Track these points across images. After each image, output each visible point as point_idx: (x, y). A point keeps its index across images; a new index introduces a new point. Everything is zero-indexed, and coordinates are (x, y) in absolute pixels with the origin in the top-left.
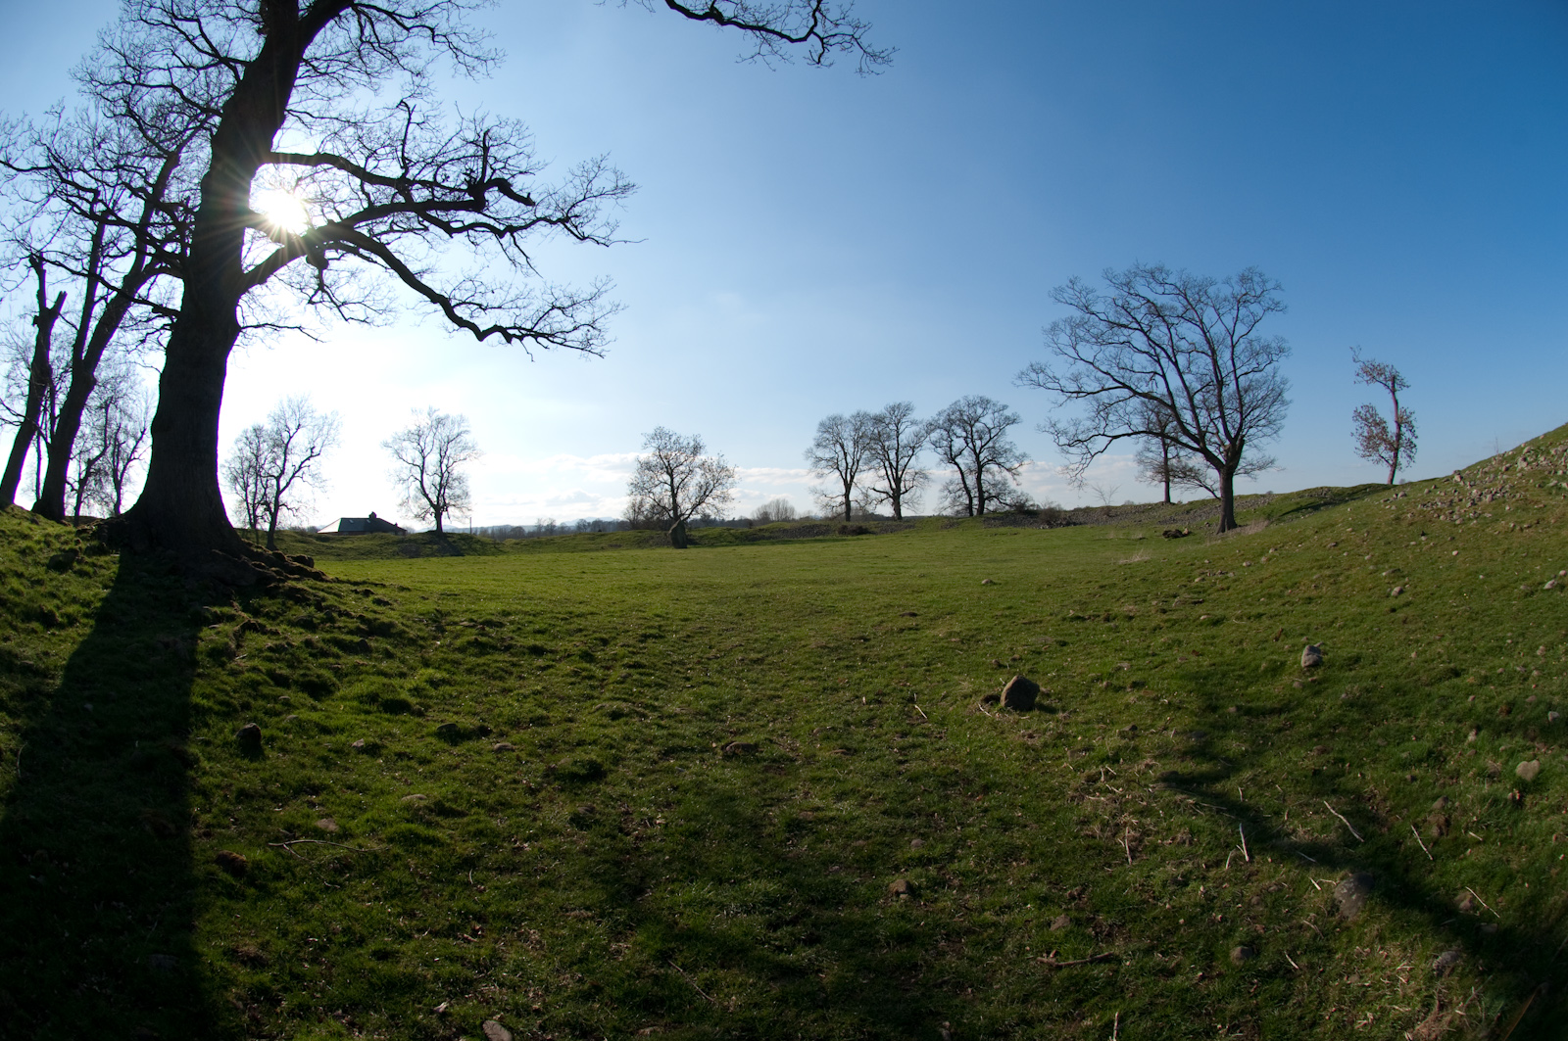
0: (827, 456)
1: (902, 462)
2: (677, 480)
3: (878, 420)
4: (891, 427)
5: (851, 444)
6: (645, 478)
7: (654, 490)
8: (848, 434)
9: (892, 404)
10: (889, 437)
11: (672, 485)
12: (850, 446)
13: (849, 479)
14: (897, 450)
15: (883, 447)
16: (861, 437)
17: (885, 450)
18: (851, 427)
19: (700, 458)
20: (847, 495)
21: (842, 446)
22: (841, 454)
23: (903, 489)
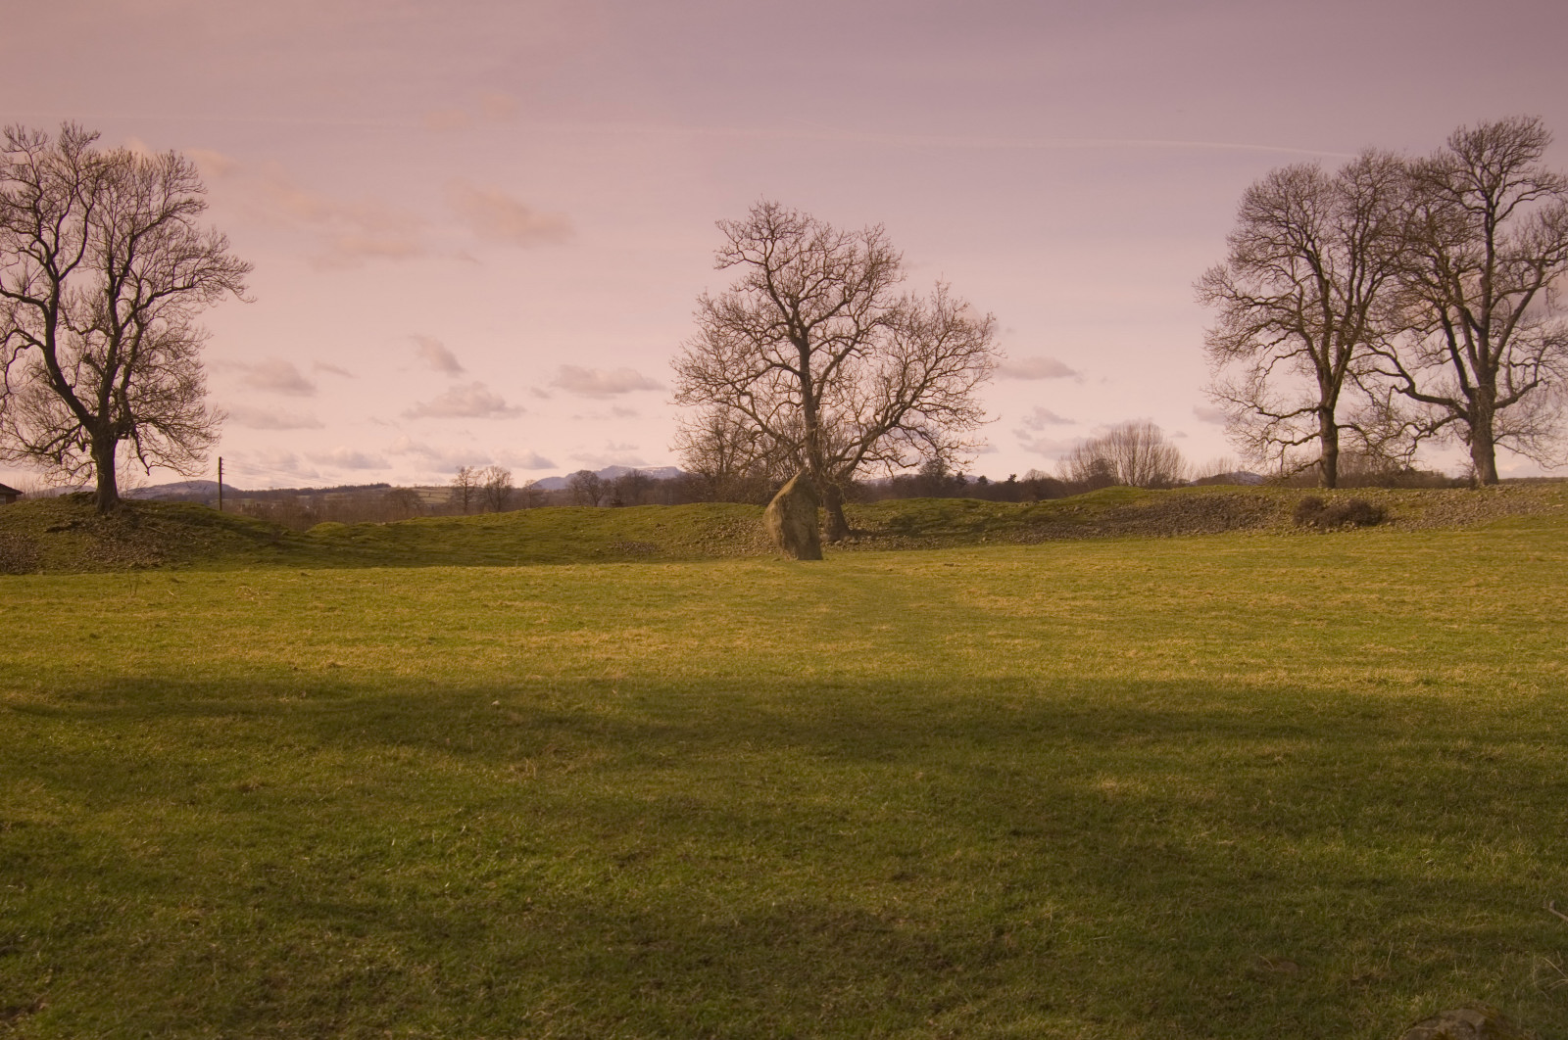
0: (1268, 292)
1: (1501, 309)
2: (819, 360)
3: (1428, 179)
4: (1468, 199)
5: (1342, 254)
6: (727, 354)
7: (753, 387)
8: (1331, 225)
9: (1472, 128)
10: (1461, 236)
11: (804, 375)
12: (1337, 260)
13: (1332, 362)
14: (1488, 271)
15: (1441, 264)
16: (1375, 234)
17: (1449, 275)
18: (1342, 204)
19: (888, 296)
20: (1326, 410)
21: (1314, 260)
22: (1311, 285)
23: (1502, 392)
